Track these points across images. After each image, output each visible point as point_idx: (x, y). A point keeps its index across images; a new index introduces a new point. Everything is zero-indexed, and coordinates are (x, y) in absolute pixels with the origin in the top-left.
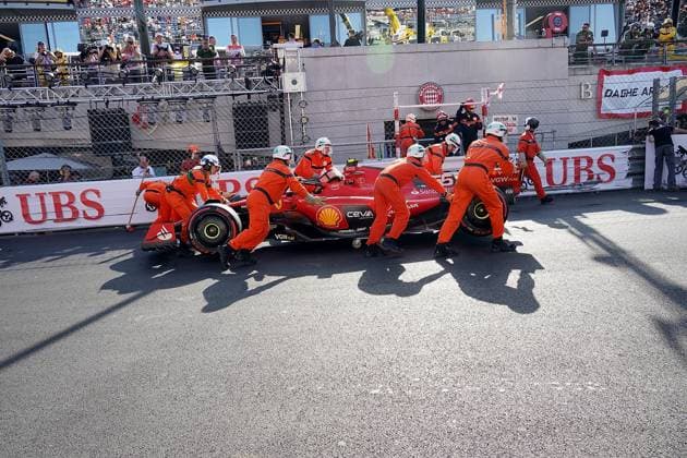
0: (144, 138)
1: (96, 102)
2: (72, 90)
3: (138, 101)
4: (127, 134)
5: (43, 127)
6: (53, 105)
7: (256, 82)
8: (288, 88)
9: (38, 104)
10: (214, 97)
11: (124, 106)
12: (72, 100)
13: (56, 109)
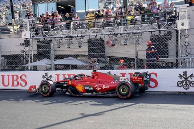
0: (110, 52)
1: (92, 36)
2: (84, 30)
3: (108, 35)
4: (103, 50)
5: (71, 46)
6: (75, 37)
7: (163, 25)
8: (179, 27)
9: (70, 37)
10: (142, 33)
11: (103, 37)
12: (83, 35)
13: (77, 39)
